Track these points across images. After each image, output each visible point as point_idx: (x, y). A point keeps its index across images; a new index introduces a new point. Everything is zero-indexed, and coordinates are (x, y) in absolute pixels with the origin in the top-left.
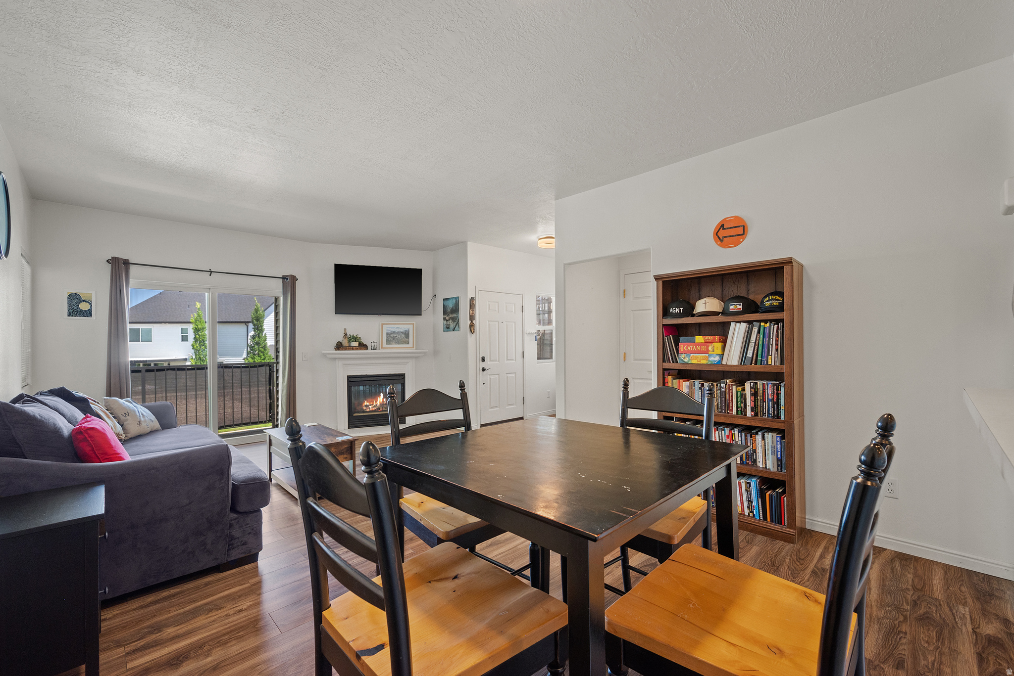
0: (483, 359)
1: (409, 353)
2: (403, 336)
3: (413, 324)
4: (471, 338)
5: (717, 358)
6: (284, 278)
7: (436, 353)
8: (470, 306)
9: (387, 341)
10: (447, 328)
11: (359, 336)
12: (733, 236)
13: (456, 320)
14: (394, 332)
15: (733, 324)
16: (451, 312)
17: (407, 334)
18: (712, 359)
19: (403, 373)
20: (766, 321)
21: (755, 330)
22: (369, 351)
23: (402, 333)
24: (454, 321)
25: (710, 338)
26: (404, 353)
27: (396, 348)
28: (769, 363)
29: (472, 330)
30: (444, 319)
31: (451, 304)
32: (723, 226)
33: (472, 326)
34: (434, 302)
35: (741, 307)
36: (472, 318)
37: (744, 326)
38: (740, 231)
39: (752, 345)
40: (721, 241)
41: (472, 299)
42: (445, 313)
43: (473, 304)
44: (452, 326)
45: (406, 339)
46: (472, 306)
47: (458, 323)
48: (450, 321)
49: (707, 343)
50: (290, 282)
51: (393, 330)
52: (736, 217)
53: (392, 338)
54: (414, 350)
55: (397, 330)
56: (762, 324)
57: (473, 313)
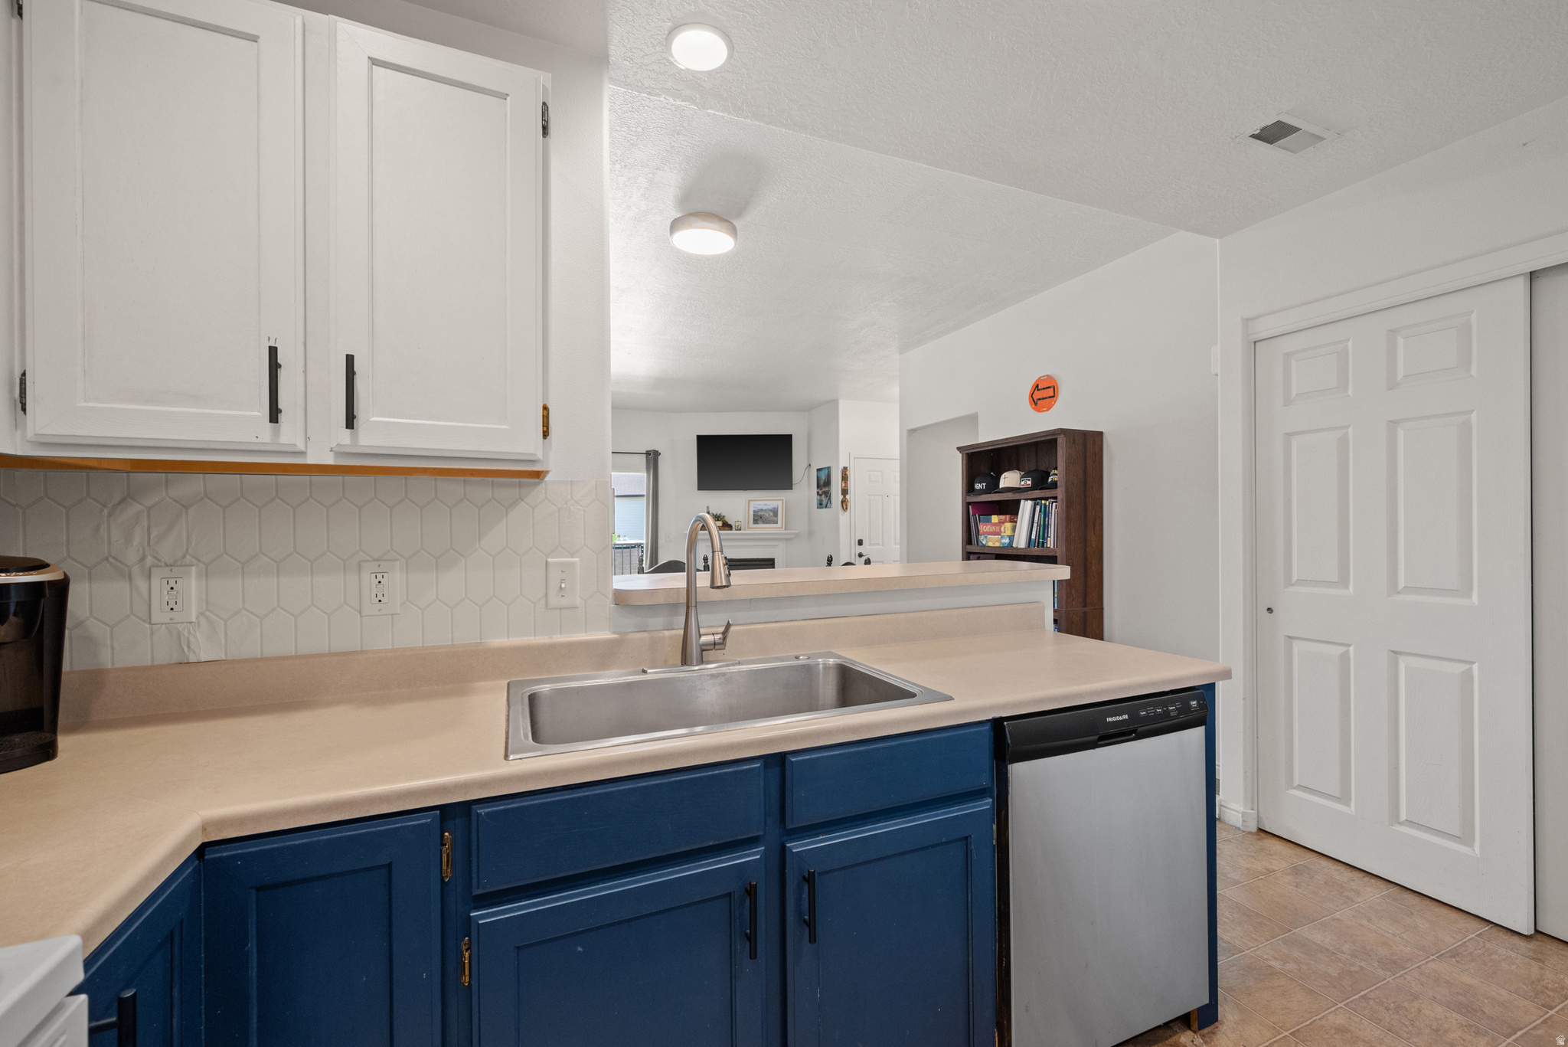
0: (860, 543)
1: (776, 534)
2: (771, 514)
3: (782, 500)
4: (843, 518)
5: (1007, 541)
6: (648, 453)
7: (811, 534)
8: (843, 477)
9: (754, 520)
10: (820, 505)
11: (723, 514)
12: (1046, 398)
13: (828, 494)
14: (761, 510)
15: (1022, 501)
16: (824, 484)
17: (775, 512)
18: (1003, 541)
19: (772, 557)
20: (1046, 499)
21: (1038, 508)
22: (734, 532)
23: (770, 510)
24: (827, 496)
25: (1002, 517)
26: (773, 534)
27: (763, 529)
28: (1049, 546)
29: (845, 507)
30: (818, 493)
31: (823, 477)
32: (1037, 386)
33: (844, 502)
34: (809, 471)
35: (1029, 482)
36: (845, 492)
37: (1029, 503)
38: (1050, 392)
39: (1035, 525)
40: (1036, 404)
41: (845, 469)
42: (818, 487)
43: (846, 474)
44: (824, 503)
45: (775, 518)
46: (845, 478)
47: (830, 499)
48: (823, 496)
49: (1001, 523)
50: (652, 458)
51: (760, 507)
52: (1047, 376)
53: (758, 518)
54: (782, 531)
55: (765, 508)
56: (1043, 502)
57: (846, 486)
